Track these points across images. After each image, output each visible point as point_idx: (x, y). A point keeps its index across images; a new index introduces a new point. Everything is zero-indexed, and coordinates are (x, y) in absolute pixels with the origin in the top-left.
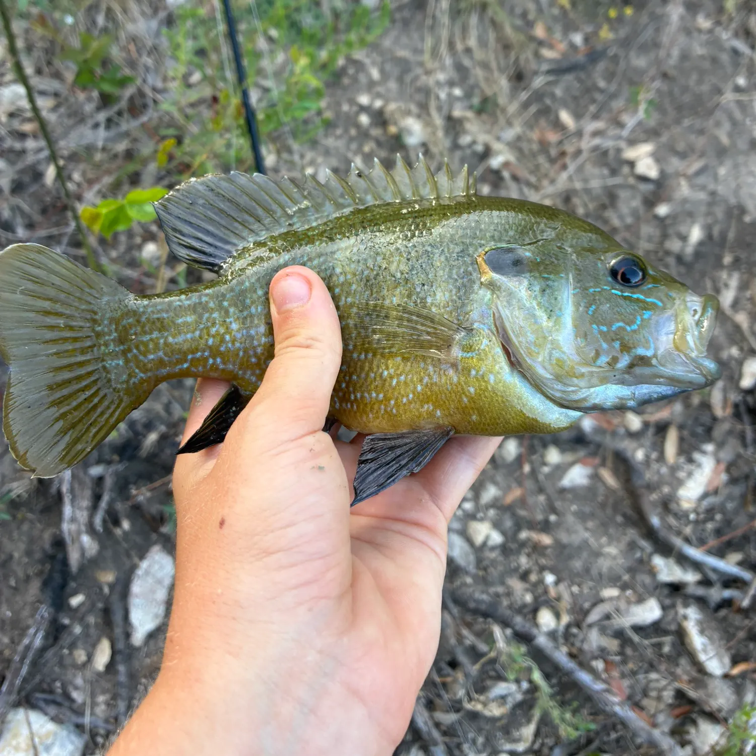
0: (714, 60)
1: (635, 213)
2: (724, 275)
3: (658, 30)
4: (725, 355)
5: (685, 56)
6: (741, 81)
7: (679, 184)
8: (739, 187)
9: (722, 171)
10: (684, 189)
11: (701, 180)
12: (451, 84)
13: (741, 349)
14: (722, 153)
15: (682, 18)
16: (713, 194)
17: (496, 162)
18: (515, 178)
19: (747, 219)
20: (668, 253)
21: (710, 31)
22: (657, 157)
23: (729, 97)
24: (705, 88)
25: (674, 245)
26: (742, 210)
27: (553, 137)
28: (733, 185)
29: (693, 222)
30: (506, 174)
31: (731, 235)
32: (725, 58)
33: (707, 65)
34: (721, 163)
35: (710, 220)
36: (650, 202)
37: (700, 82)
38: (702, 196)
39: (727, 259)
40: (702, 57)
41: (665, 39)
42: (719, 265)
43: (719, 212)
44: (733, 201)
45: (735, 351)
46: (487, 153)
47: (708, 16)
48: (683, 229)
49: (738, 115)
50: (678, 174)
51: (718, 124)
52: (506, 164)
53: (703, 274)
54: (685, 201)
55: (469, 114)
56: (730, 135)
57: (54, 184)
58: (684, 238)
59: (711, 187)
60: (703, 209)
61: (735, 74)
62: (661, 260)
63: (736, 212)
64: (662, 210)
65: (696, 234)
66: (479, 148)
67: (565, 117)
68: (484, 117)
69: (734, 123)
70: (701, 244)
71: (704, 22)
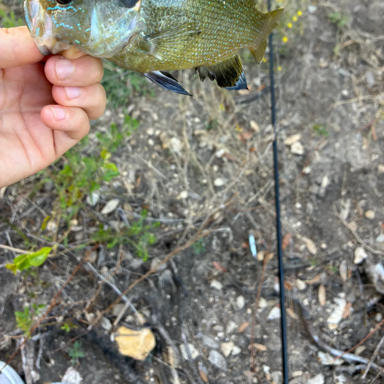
0: (330, 83)
1: (293, 173)
2: (342, 202)
3: (299, 70)
4: (345, 247)
5: (314, 83)
6: (345, 93)
7: (315, 155)
8: (347, 153)
9: (337, 145)
10: (318, 158)
11: (326, 152)
12: (193, 116)
13: (353, 243)
14: (336, 135)
15: (312, 61)
16: (333, 158)
17: (219, 154)
18: (230, 161)
19: (352, 170)
20: (311, 194)
21: (327, 67)
22: (302, 142)
23: (339, 103)
24: (326, 100)
25: (314, 189)
26: (349, 165)
27: (248, 136)
28: (344, 151)
29: (324, 175)
30: (225, 159)
31: (345, 179)
32: (336, 81)
33: (326, 86)
34: (337, 141)
35: (333, 172)
36: (300, 167)
37: (323, 97)
38: (328, 160)
39: (344, 193)
40: (323, 82)
41: (303, 75)
42: (339, 196)
43: (337, 168)
44: (344, 161)
45: (350, 244)
46: (214, 150)
47: (326, 58)
48: (318, 180)
49: (344, 113)
50: (314, 150)
51: (333, 121)
52: (225, 155)
53: (331, 203)
54: (319, 164)
55: (204, 132)
56: (340, 125)
57: (4, 197)
58: (319, 185)
59: (332, 154)
60: (329, 167)
61: (342, 89)
62: (308, 197)
63: (346, 166)
64: (307, 170)
65: (325, 182)
66: (211, 148)
67: (254, 125)
68: (212, 131)
69: (342, 118)
70: (329, 186)
71: (323, 63)
